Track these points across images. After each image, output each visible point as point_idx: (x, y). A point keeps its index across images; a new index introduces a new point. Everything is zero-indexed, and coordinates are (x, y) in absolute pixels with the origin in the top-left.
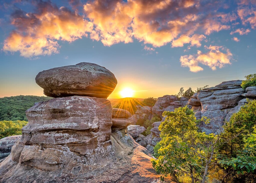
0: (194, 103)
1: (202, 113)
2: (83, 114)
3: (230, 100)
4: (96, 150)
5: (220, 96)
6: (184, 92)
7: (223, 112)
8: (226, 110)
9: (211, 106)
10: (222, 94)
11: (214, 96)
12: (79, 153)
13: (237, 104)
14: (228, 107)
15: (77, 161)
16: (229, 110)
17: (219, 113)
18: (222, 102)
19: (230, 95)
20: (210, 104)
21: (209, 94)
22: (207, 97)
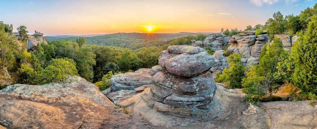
0: (233, 41)
1: (239, 48)
2: (206, 91)
3: (252, 41)
4: (211, 104)
5: (247, 39)
6: (224, 31)
7: (250, 48)
8: (250, 47)
9: (243, 44)
10: (248, 38)
11: (244, 39)
12: (203, 109)
13: (254, 43)
14: (251, 45)
15: (203, 112)
16: (252, 46)
17: (247, 49)
18: (249, 43)
19: (252, 39)
20: (243, 43)
21: (242, 37)
22: (240, 39)
